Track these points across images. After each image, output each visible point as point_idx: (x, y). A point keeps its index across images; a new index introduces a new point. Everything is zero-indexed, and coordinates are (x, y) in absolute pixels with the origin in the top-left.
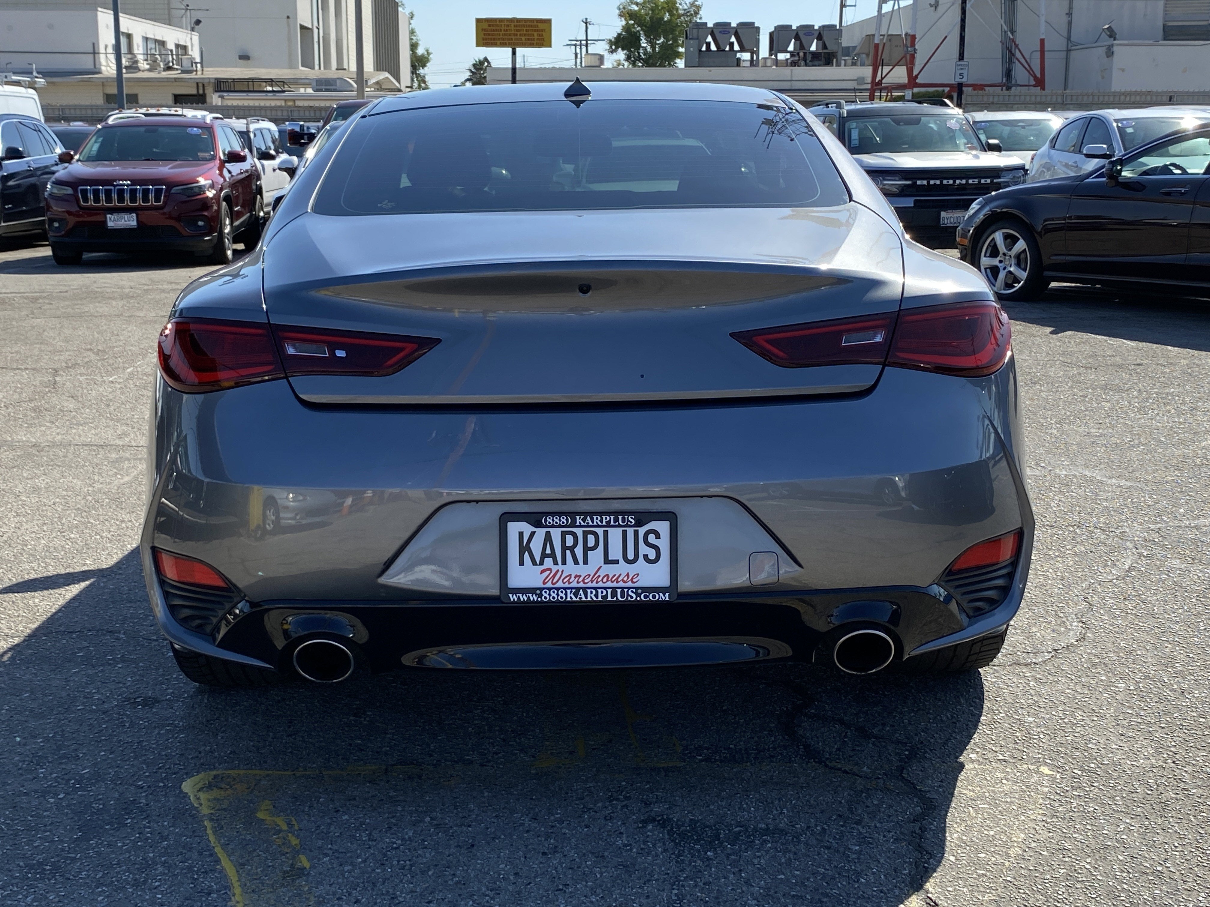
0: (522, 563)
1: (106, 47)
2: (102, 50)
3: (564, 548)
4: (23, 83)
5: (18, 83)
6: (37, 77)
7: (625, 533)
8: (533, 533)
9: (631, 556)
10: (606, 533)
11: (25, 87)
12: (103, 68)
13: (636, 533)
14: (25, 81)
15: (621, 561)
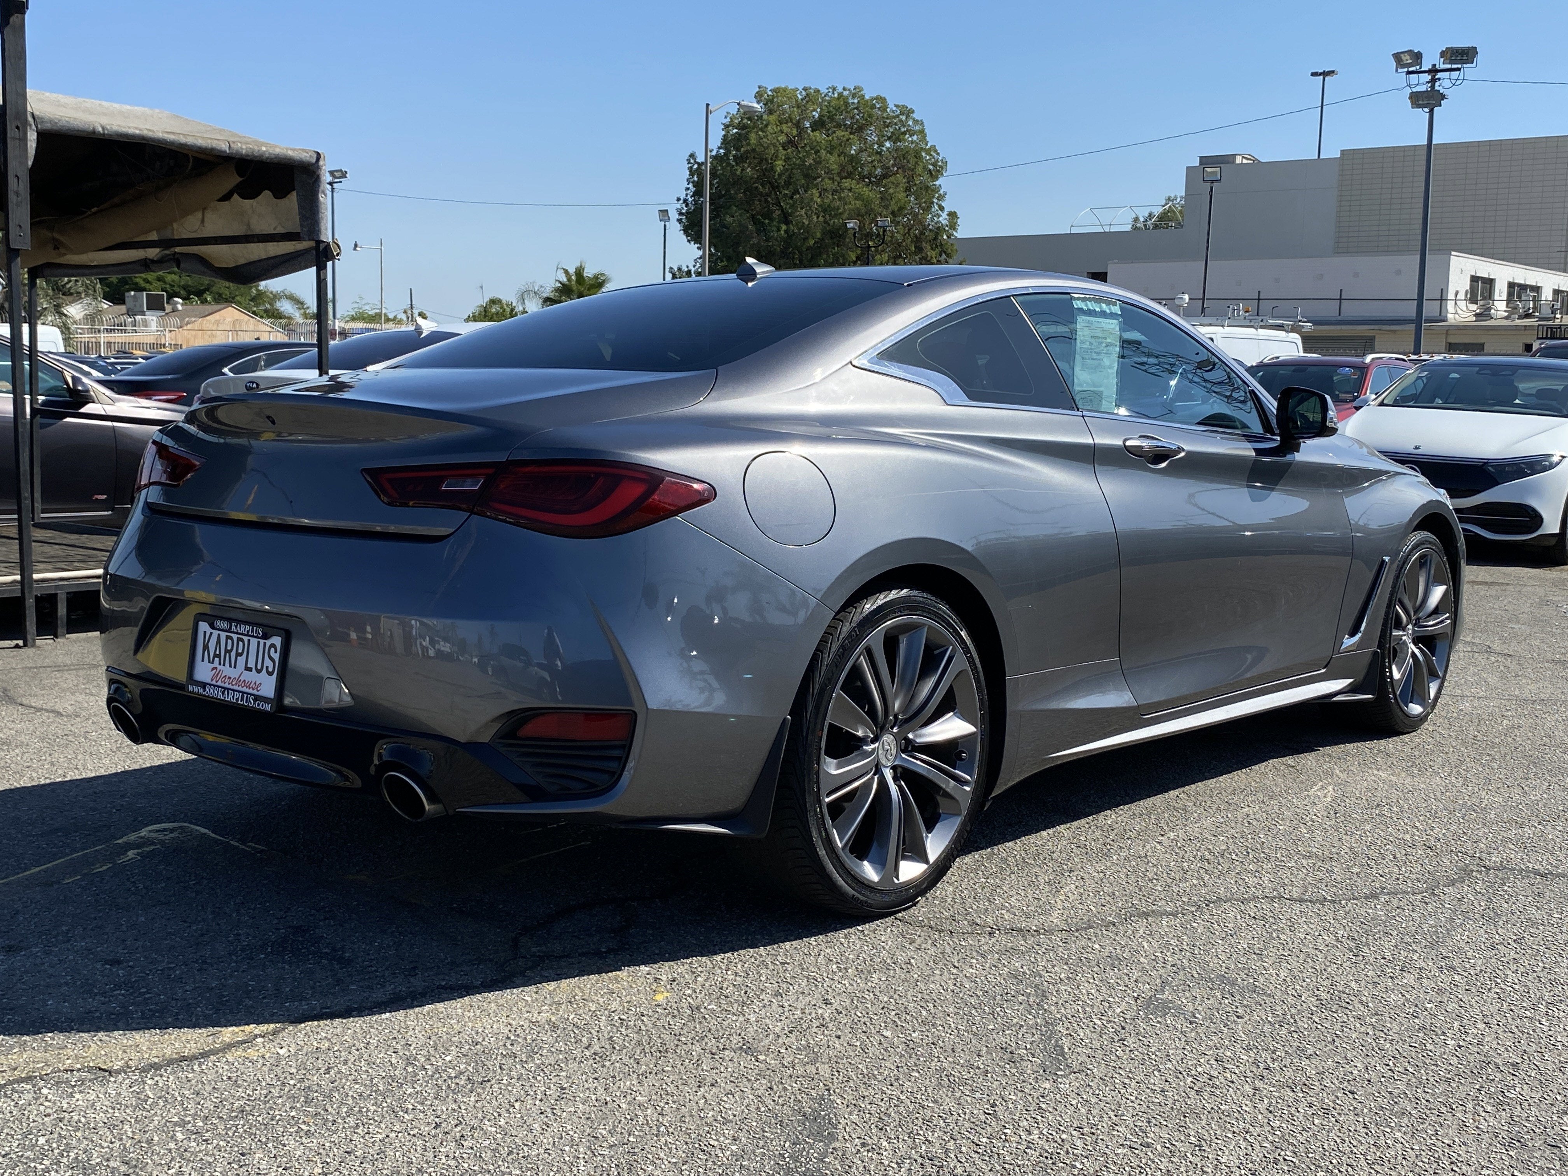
0: (203, 661)
1: (1457, 293)
2: (1451, 296)
3: (227, 651)
4: (1286, 328)
5: (1280, 327)
6: (1300, 321)
7: (259, 642)
8: (211, 633)
9: (259, 668)
10: (249, 640)
11: (1287, 332)
12: (1450, 316)
13: (265, 643)
14: (1288, 325)
15: (254, 670)
